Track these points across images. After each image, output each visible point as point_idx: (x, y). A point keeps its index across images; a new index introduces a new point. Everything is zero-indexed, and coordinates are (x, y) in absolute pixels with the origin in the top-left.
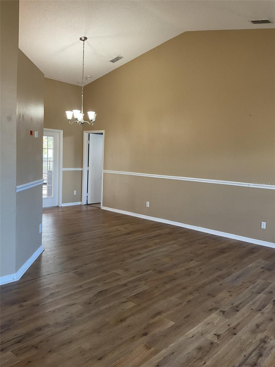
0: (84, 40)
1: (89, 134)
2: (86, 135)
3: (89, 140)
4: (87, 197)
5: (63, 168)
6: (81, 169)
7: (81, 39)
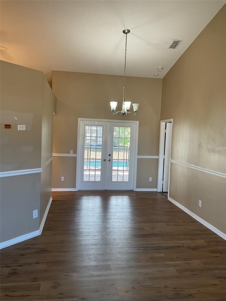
0: (127, 33)
1: (166, 123)
2: (163, 124)
3: (166, 129)
4: (163, 184)
5: (138, 155)
6: (157, 157)
7: (124, 32)
